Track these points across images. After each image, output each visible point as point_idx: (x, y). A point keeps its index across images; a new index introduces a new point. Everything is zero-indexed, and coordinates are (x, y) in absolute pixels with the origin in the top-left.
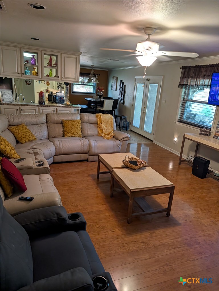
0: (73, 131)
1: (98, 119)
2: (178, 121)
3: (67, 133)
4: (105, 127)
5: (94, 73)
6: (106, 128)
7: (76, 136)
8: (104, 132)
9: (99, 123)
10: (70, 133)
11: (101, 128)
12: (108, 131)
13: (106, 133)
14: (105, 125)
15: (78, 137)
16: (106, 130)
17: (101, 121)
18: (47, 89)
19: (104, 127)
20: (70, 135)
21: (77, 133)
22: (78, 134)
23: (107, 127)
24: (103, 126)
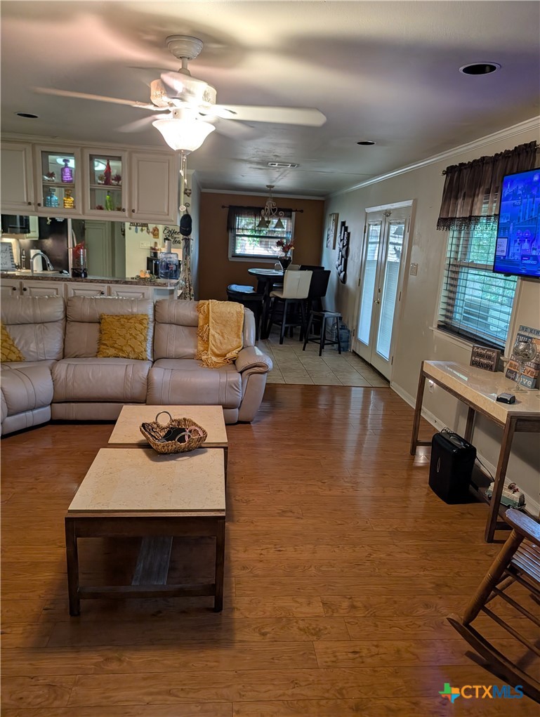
0: (120, 342)
1: (201, 316)
2: (439, 327)
3: (105, 347)
4: (217, 335)
5: (274, 204)
6: (221, 338)
7: (128, 355)
8: (212, 350)
9: (201, 323)
10: (114, 347)
11: (205, 338)
12: (224, 346)
13: (217, 352)
14: (218, 331)
15: (136, 359)
16: (221, 343)
17: (209, 320)
18: (153, 246)
19: (213, 336)
20: (111, 351)
21: (131, 349)
22: (134, 351)
23: (223, 336)
24: (212, 331)
